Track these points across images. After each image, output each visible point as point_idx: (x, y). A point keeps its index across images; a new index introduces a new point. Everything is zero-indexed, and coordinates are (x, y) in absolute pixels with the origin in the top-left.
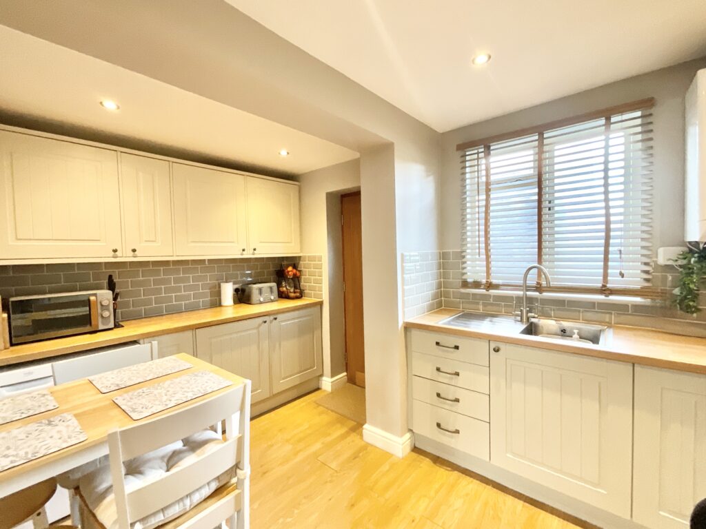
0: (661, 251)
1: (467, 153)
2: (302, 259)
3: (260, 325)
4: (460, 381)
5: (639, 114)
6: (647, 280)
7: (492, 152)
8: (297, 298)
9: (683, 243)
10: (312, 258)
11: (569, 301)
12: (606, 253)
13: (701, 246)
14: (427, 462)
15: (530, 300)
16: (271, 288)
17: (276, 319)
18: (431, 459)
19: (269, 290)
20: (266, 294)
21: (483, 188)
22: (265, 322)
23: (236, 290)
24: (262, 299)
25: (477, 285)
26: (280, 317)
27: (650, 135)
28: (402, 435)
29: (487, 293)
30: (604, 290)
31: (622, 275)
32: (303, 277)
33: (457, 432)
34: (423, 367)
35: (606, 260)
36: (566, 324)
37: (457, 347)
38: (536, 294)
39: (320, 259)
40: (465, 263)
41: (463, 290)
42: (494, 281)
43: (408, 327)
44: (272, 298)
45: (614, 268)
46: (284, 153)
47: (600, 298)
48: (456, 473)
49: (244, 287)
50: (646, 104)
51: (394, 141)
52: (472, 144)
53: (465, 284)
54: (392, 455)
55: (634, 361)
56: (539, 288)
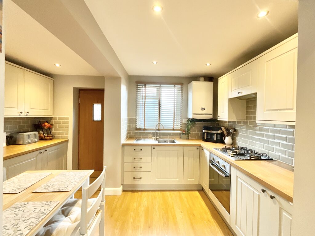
0: (184, 120)
1: (138, 85)
2: (53, 119)
3: (37, 155)
4: (142, 161)
5: (180, 86)
6: (181, 127)
7: (146, 87)
8: (51, 139)
9: (187, 118)
10: (62, 119)
11: (166, 133)
12: (174, 120)
13: (191, 119)
14: (130, 193)
15: (157, 133)
16: (35, 134)
17: (46, 151)
18: (131, 192)
19: (34, 135)
20: (33, 139)
21: (144, 97)
22: (41, 153)
23: (7, 137)
24: (30, 141)
25: (140, 129)
26: (48, 149)
27: (182, 92)
28: (120, 187)
29: (144, 132)
30: (173, 130)
31: (177, 125)
32: (53, 128)
33: (141, 178)
34: (128, 159)
35: (174, 121)
36: (166, 139)
37: (141, 150)
38: (157, 131)
39: (67, 119)
40: (137, 122)
41: (136, 131)
42: (146, 128)
43: (123, 145)
44: (36, 140)
45: (176, 124)
46: (58, 65)
47: (172, 132)
48: (140, 192)
49: (11, 135)
50: (182, 84)
51: (121, 77)
52: (141, 82)
53: (137, 129)
54: (116, 196)
55: (184, 146)
56: (159, 130)
